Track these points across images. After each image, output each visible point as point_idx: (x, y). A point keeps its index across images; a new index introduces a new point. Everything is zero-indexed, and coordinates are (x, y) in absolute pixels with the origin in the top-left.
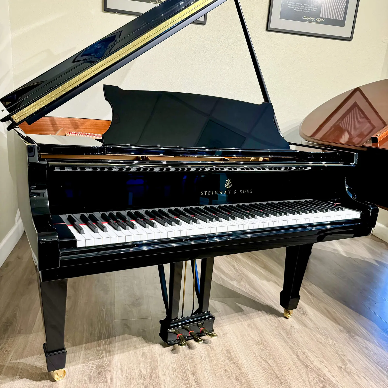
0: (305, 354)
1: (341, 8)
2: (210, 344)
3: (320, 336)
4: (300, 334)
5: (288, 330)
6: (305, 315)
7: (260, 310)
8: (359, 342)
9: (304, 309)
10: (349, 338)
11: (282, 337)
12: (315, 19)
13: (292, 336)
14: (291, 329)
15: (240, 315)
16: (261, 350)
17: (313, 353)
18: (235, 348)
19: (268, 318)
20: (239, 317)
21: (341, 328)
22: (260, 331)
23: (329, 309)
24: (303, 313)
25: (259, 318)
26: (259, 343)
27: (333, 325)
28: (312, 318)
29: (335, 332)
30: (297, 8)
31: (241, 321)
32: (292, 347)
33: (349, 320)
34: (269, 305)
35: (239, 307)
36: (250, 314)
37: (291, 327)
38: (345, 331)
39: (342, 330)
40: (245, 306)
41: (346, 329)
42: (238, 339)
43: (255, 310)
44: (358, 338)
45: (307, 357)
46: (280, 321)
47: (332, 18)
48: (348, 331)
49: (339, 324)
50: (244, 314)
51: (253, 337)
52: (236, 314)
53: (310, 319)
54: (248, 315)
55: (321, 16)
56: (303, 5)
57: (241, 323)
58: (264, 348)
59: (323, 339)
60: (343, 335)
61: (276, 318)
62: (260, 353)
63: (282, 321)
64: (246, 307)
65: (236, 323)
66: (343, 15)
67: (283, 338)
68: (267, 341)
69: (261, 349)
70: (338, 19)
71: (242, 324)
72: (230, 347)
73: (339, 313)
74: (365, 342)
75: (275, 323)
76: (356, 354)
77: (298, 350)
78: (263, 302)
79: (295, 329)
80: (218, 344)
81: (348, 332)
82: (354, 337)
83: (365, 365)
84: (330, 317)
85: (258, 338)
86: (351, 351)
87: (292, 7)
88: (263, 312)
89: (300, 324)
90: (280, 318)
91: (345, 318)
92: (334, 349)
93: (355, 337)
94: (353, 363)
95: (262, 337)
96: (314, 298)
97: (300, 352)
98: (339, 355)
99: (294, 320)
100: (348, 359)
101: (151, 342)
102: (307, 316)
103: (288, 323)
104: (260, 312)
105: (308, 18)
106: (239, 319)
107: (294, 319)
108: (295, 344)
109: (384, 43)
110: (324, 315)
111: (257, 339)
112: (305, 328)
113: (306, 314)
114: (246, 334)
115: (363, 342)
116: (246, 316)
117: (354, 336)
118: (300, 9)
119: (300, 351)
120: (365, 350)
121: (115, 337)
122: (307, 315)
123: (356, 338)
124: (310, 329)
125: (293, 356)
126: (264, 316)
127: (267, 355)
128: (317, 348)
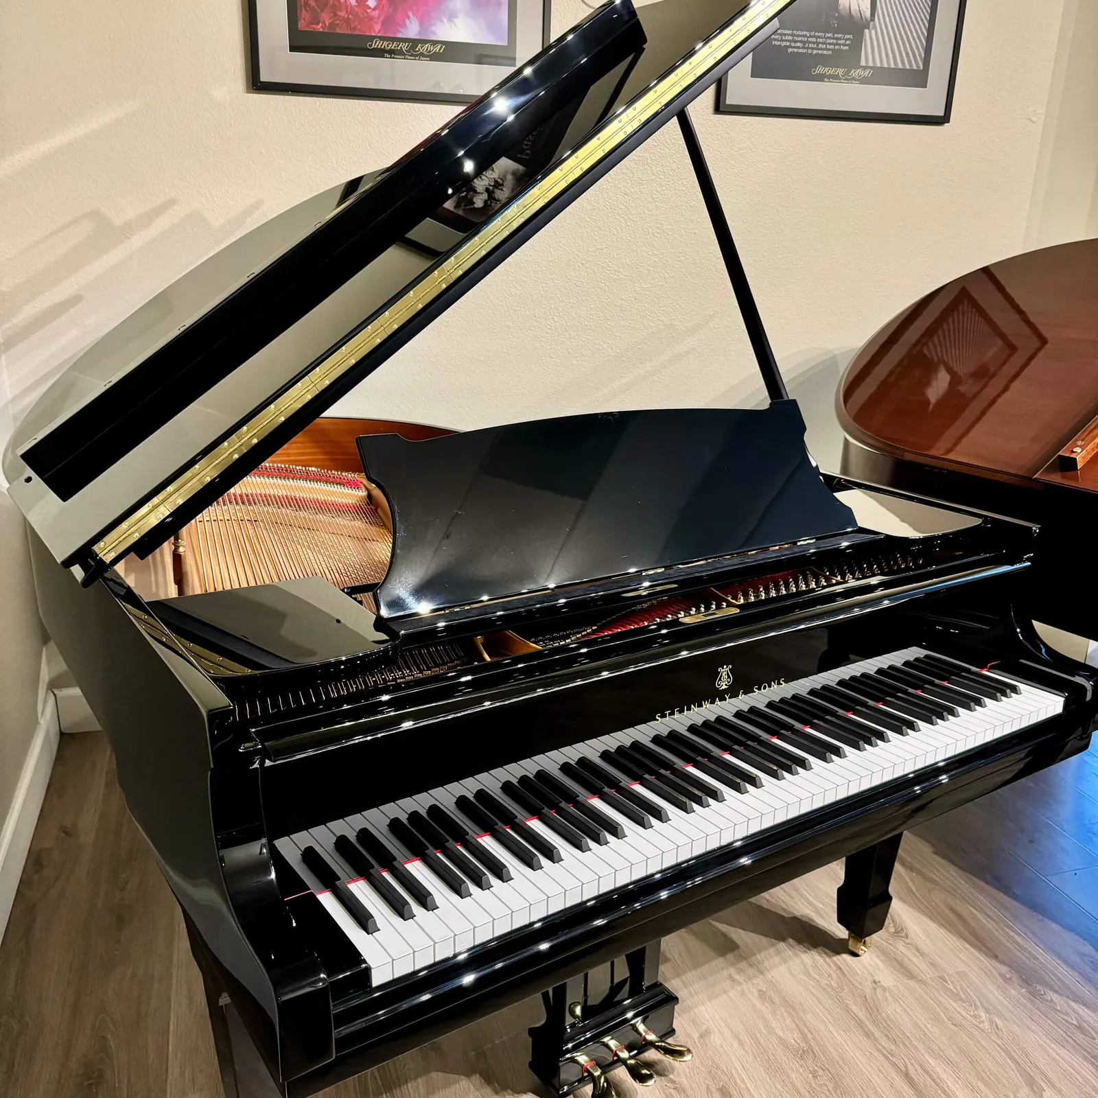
0: (927, 1072)
1: (916, 37)
2: (671, 1076)
3: (953, 1003)
4: (902, 1003)
5: (867, 996)
6: (902, 937)
7: (783, 939)
8: (1058, 1010)
9: (896, 917)
10: (1032, 1002)
11: (856, 1021)
12: (847, 73)
13: (884, 1015)
14: (875, 989)
15: (733, 965)
16: (810, 1075)
17: (949, 1067)
18: (743, 1080)
19: (808, 961)
20: (732, 970)
21: (1004, 969)
22: (794, 1009)
23: (960, 906)
24: (897, 932)
25: (783, 966)
26: (801, 1051)
27: (981, 961)
28: (922, 946)
29: (990, 987)
30: (798, 44)
31: (740, 984)
32: (890, 1054)
33: (1019, 939)
34: (802, 916)
35: (724, 935)
36: (758, 956)
37: (875, 986)
38: (1015, 979)
39: (1008, 976)
40: (739, 930)
41: (1017, 972)
42: (741, 1044)
43: (768, 939)
44: (1055, 997)
45: (934, 1080)
46: (842, 967)
47: (893, 66)
48: (1024, 977)
49: (996, 957)
50: (742, 958)
51: (780, 1033)
52: (720, 961)
53: (917, 949)
54: (753, 959)
55: (863, 63)
56: (814, 36)
57: (739, 988)
58: (816, 1066)
59: (964, 1013)
60: (1012, 991)
61: (827, 959)
62: (810, 1086)
63: (847, 968)
64: (742, 931)
65: (725, 992)
66: (923, 55)
67: (860, 1023)
68: (822, 1043)
69: (811, 1072)
70: (908, 67)
71: (743, 994)
72: (727, 1079)
73: (988, 919)
74: (1074, 1010)
75: (830, 976)
76: (1060, 1052)
77: (907, 1060)
78: (784, 909)
79: (884, 989)
80: (693, 1072)
81: (1023, 979)
82: (1042, 995)
83: (1089, 1088)
84: (968, 935)
85: (794, 1036)
86: (1045, 1045)
87: (784, 44)
88: (792, 944)
89: (896, 972)
90: (838, 957)
91: (1007, 933)
92: (999, 1046)
93: (1045, 996)
94: (1057, 1084)
95: (806, 1031)
96: (914, 874)
97: (913, 1065)
98: (1018, 1063)
99: (876, 959)
100: (1043, 1073)
101: (509, 1091)
102: (908, 941)
103: (864, 974)
104: (782, 943)
105: (827, 69)
106: (731, 977)
107: (877, 956)
108: (894, 1040)
109: (1034, 123)
110: (952, 933)
111: (792, 1038)
112: (912, 983)
113: (903, 935)
114: (762, 1027)
115: (1070, 1011)
116: (748, 962)
117: (1043, 992)
118: (805, 48)
119: (913, 1062)
120: (1080, 1037)
121: (405, 1087)
122: (907, 936)
123: (1049, 999)
124: (925, 985)
125: (900, 1083)
126: (796, 955)
127: (829, 1090)
128: (954, 1047)
